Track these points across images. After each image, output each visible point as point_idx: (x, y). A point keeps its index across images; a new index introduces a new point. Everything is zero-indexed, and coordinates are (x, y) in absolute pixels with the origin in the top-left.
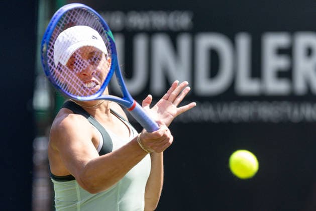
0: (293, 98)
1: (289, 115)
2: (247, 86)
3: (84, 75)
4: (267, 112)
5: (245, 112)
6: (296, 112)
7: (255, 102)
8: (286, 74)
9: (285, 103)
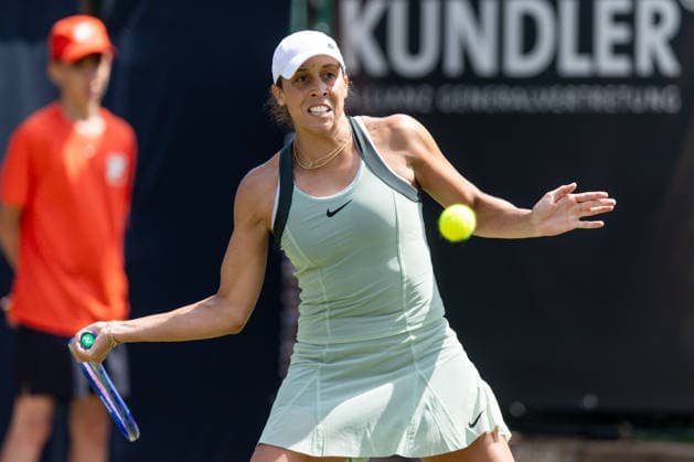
0: (634, 81)
1: (629, 103)
2: (573, 64)
3: (314, 95)
4: (599, 99)
5: (569, 99)
6: (638, 100)
7: (584, 86)
8: (626, 49)
9: (623, 87)
